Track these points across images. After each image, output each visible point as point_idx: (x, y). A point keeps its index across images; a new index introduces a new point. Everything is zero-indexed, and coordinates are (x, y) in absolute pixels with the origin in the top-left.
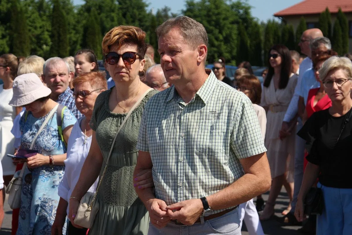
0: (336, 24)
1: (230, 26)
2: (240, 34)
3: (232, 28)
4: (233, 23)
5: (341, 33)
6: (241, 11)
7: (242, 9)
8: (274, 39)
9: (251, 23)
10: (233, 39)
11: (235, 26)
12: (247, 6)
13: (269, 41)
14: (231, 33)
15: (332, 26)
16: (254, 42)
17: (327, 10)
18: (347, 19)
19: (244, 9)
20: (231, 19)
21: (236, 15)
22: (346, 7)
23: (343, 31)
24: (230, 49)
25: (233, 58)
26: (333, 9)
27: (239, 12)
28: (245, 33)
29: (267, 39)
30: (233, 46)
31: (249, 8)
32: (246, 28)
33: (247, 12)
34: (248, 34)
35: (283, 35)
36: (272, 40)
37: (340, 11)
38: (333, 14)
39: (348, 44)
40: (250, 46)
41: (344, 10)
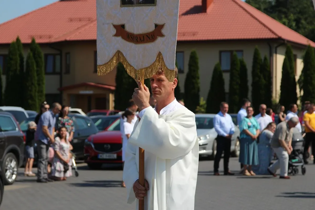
0: (29, 58)
5: (35, 68)
15: (25, 60)
17: (18, 40)
18: (43, 53)
22: (41, 37)
23: (37, 66)
26: (25, 40)
37: (33, 41)
38: (26, 45)
39: (45, 81)
41: (38, 41)
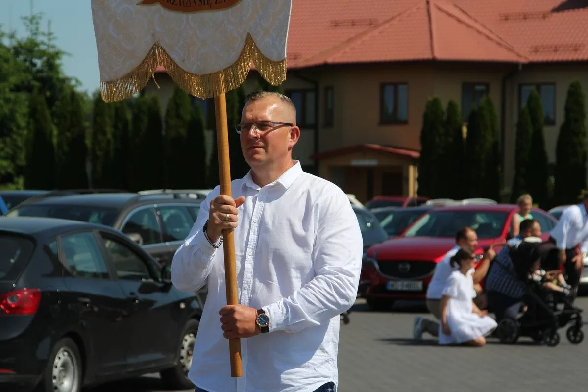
1: (12, 96)
2: (33, 113)
3: (15, 102)
4: (17, 89)
6: (39, 62)
7: (40, 58)
8: (115, 127)
9: (61, 90)
10: (19, 127)
11: (23, 96)
12: (51, 50)
13: (104, 133)
14: (13, 112)
16: (68, 134)
19: (45, 58)
20: (13, 80)
21: (27, 70)
24: (10, 152)
25: (20, 171)
27: (34, 65)
28: (47, 113)
29: (99, 129)
30: (20, 143)
31: (57, 55)
32: (50, 102)
33: (51, 64)
34: (53, 114)
35: (137, 118)
36: (109, 130)
40: (60, 144)
